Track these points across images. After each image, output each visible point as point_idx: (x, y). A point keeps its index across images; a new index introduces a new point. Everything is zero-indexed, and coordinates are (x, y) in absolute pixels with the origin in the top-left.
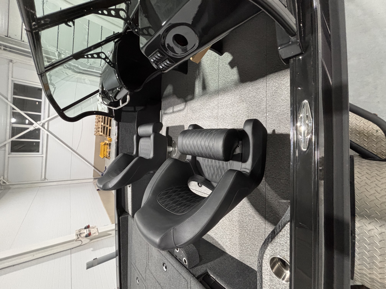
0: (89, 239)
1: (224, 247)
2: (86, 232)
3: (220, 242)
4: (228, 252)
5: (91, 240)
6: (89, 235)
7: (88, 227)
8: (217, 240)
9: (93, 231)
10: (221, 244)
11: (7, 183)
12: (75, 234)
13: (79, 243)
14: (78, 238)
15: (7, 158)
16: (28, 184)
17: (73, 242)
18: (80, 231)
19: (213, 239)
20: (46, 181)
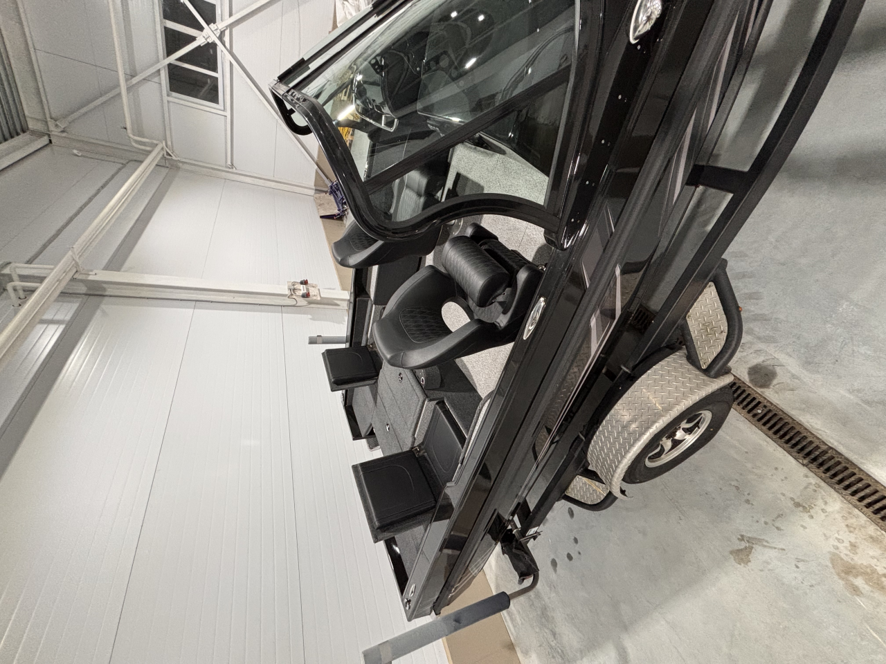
0: (306, 301)
1: (477, 385)
2: (302, 289)
3: (474, 378)
4: (479, 391)
5: (310, 303)
6: (306, 296)
7: (305, 283)
8: (472, 374)
9: (313, 292)
10: (475, 380)
11: (174, 158)
12: (286, 287)
13: (292, 302)
14: (292, 295)
15: (165, 101)
16: (207, 167)
17: (284, 298)
18: (294, 285)
19: (469, 371)
20: (234, 170)
